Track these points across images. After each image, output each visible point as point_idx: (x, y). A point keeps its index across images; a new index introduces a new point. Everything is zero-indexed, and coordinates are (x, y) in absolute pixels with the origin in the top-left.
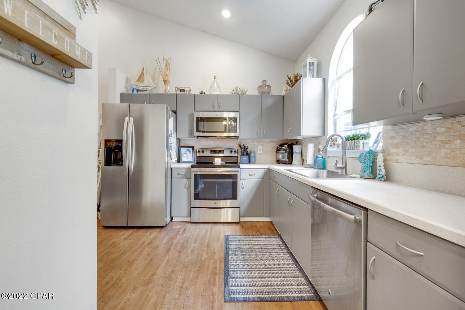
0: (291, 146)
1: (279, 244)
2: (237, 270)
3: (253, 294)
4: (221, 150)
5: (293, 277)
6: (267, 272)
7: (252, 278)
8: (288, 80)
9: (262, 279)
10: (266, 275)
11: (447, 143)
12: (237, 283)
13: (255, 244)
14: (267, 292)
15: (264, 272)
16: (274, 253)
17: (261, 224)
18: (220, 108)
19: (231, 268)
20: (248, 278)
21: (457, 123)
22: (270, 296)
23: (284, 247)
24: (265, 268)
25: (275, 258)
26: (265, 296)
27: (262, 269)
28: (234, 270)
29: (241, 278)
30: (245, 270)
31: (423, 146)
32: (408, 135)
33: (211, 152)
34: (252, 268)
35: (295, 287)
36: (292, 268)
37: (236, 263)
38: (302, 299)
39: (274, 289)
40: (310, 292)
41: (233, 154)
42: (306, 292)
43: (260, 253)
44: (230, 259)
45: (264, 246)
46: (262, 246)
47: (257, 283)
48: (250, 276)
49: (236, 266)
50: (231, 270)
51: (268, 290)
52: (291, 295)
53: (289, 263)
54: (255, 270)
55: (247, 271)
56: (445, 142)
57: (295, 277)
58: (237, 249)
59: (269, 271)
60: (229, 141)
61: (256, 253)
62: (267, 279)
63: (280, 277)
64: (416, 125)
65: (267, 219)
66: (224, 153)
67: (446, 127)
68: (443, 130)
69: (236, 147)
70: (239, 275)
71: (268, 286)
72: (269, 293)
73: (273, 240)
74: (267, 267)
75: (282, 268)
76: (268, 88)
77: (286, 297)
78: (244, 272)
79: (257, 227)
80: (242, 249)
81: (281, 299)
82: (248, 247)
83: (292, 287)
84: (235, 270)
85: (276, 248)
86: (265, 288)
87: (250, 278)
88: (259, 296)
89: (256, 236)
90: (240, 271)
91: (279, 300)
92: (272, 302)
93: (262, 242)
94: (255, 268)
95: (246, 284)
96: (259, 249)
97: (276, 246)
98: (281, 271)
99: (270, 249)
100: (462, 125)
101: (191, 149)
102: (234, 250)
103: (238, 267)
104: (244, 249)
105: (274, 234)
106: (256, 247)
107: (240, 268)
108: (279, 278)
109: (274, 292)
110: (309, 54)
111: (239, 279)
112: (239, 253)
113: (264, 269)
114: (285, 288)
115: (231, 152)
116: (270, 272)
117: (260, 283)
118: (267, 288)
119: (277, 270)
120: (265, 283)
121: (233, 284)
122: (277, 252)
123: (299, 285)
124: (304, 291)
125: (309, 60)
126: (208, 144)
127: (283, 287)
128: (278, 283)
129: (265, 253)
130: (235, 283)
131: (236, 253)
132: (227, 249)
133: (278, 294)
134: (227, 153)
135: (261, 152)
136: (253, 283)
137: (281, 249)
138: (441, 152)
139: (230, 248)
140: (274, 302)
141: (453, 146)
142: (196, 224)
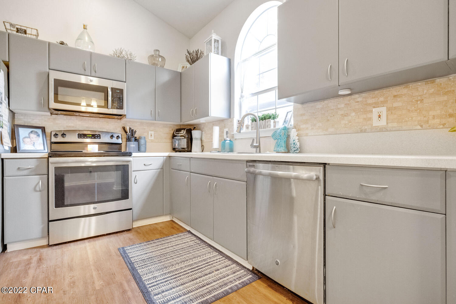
0: (189, 132)
1: (193, 240)
2: (157, 283)
3: (192, 301)
4: (96, 134)
5: (225, 267)
6: (195, 272)
7: (182, 285)
8: (187, 54)
9: (195, 282)
10: (196, 276)
11: (346, 116)
12: (166, 298)
13: (166, 248)
14: (207, 292)
15: (193, 273)
16: (192, 250)
17: (162, 225)
18: (95, 72)
19: (148, 284)
20: (177, 287)
21: (353, 100)
22: (213, 295)
23: (200, 242)
24: (191, 269)
25: (196, 255)
26: (208, 297)
27: (189, 271)
28: (153, 284)
29: (168, 290)
30: (168, 279)
31: (328, 120)
32: (316, 112)
33: (78, 136)
34: (176, 274)
35: (232, 276)
36: (219, 259)
37: (153, 276)
38: (245, 284)
39: (213, 286)
40: (248, 275)
41: (114, 140)
42: (245, 276)
43: (177, 255)
44: (141, 274)
45: (178, 246)
46: (175, 247)
47: (191, 288)
48: (178, 283)
49: (154, 279)
50: (150, 285)
51: (208, 290)
52: (233, 285)
53: (214, 255)
54: (181, 274)
55: (171, 279)
56: (344, 116)
57: (227, 266)
58: (145, 259)
59: (197, 270)
60: (107, 122)
61: (172, 257)
62: (199, 279)
63: (213, 272)
64: (322, 103)
65: (167, 218)
66: (100, 138)
67: (345, 103)
68: (343, 106)
69: (119, 131)
70: (163, 288)
71: (205, 286)
72: (210, 292)
73: (185, 238)
74: (193, 267)
75: (210, 262)
76: (162, 60)
77: (229, 288)
78: (168, 282)
79: (158, 230)
80: (151, 257)
81: (225, 293)
82: (158, 253)
83: (230, 277)
84: (155, 283)
85: (192, 245)
86: (202, 289)
87: (179, 286)
88: (200, 301)
89: (161, 238)
90: (162, 283)
91: (223, 295)
92: (218, 301)
93: (172, 244)
94: (180, 273)
95: (179, 294)
96: (173, 251)
97: (191, 243)
98: (210, 266)
99: (186, 247)
100: (356, 101)
101: (39, 131)
102: (141, 261)
103: (157, 279)
104: (154, 257)
105: (182, 232)
106: (168, 250)
107: (161, 280)
108: (211, 273)
109: (215, 289)
110: (213, 31)
111: (166, 293)
112: (150, 263)
113: (190, 271)
114: (224, 281)
115: (112, 137)
116: (199, 271)
117: (194, 286)
118: (205, 288)
119: (206, 266)
120: (200, 284)
121: (161, 302)
122: (196, 249)
123: (234, 273)
124: (243, 276)
125: (214, 37)
126: (72, 125)
127: (221, 281)
128: (213, 278)
129: (183, 254)
130: (163, 299)
131: (145, 264)
132: (130, 264)
133: (220, 290)
134: (106, 139)
135: (153, 138)
136: (186, 290)
137: (198, 245)
138: (342, 123)
139: (134, 261)
140: (220, 299)
141: (350, 118)
142: (60, 246)
